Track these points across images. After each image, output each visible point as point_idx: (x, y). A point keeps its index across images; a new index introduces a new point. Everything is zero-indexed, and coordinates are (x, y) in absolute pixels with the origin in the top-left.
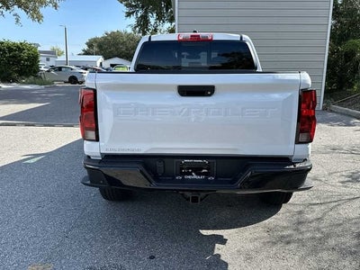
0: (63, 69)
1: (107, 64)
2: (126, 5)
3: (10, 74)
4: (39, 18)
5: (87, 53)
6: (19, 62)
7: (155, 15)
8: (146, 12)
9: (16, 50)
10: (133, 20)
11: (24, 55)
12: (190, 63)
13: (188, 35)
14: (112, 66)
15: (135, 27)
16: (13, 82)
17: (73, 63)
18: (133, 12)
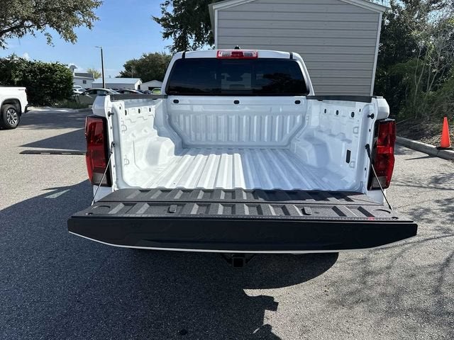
0: (99, 92)
1: (145, 87)
2: (163, 25)
3: (42, 97)
4: (73, 38)
5: (124, 76)
6: (51, 84)
7: (194, 36)
8: (185, 34)
9: (47, 72)
10: (171, 41)
11: (57, 77)
12: (231, 85)
13: (229, 51)
14: (151, 89)
15: (173, 49)
16: (46, 105)
17: (109, 86)
18: (171, 33)
